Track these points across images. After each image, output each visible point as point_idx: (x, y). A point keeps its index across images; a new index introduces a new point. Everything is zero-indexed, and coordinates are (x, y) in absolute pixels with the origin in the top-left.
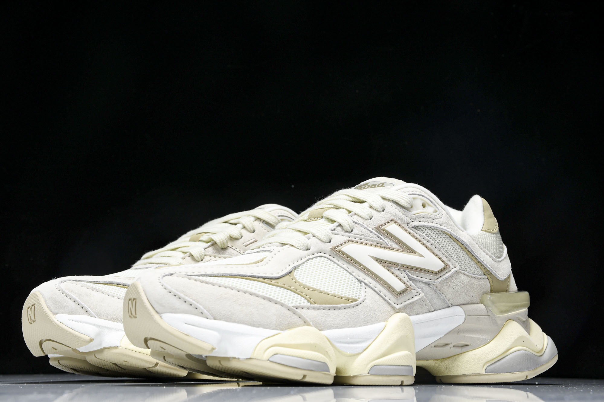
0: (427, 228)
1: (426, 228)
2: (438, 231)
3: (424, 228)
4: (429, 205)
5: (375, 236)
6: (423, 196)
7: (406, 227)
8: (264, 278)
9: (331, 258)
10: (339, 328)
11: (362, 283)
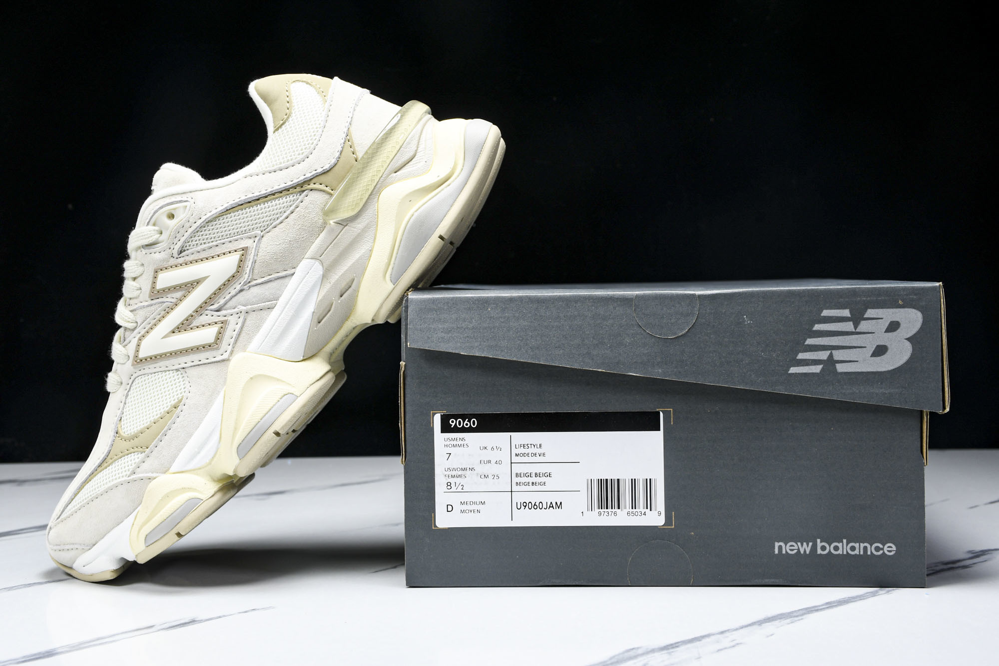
0: (192, 237)
1: (191, 240)
2: (205, 227)
3: (189, 242)
4: (174, 209)
5: (157, 306)
6: (161, 208)
7: (173, 261)
8: (100, 466)
9: (142, 372)
10: (182, 449)
11: (180, 370)
